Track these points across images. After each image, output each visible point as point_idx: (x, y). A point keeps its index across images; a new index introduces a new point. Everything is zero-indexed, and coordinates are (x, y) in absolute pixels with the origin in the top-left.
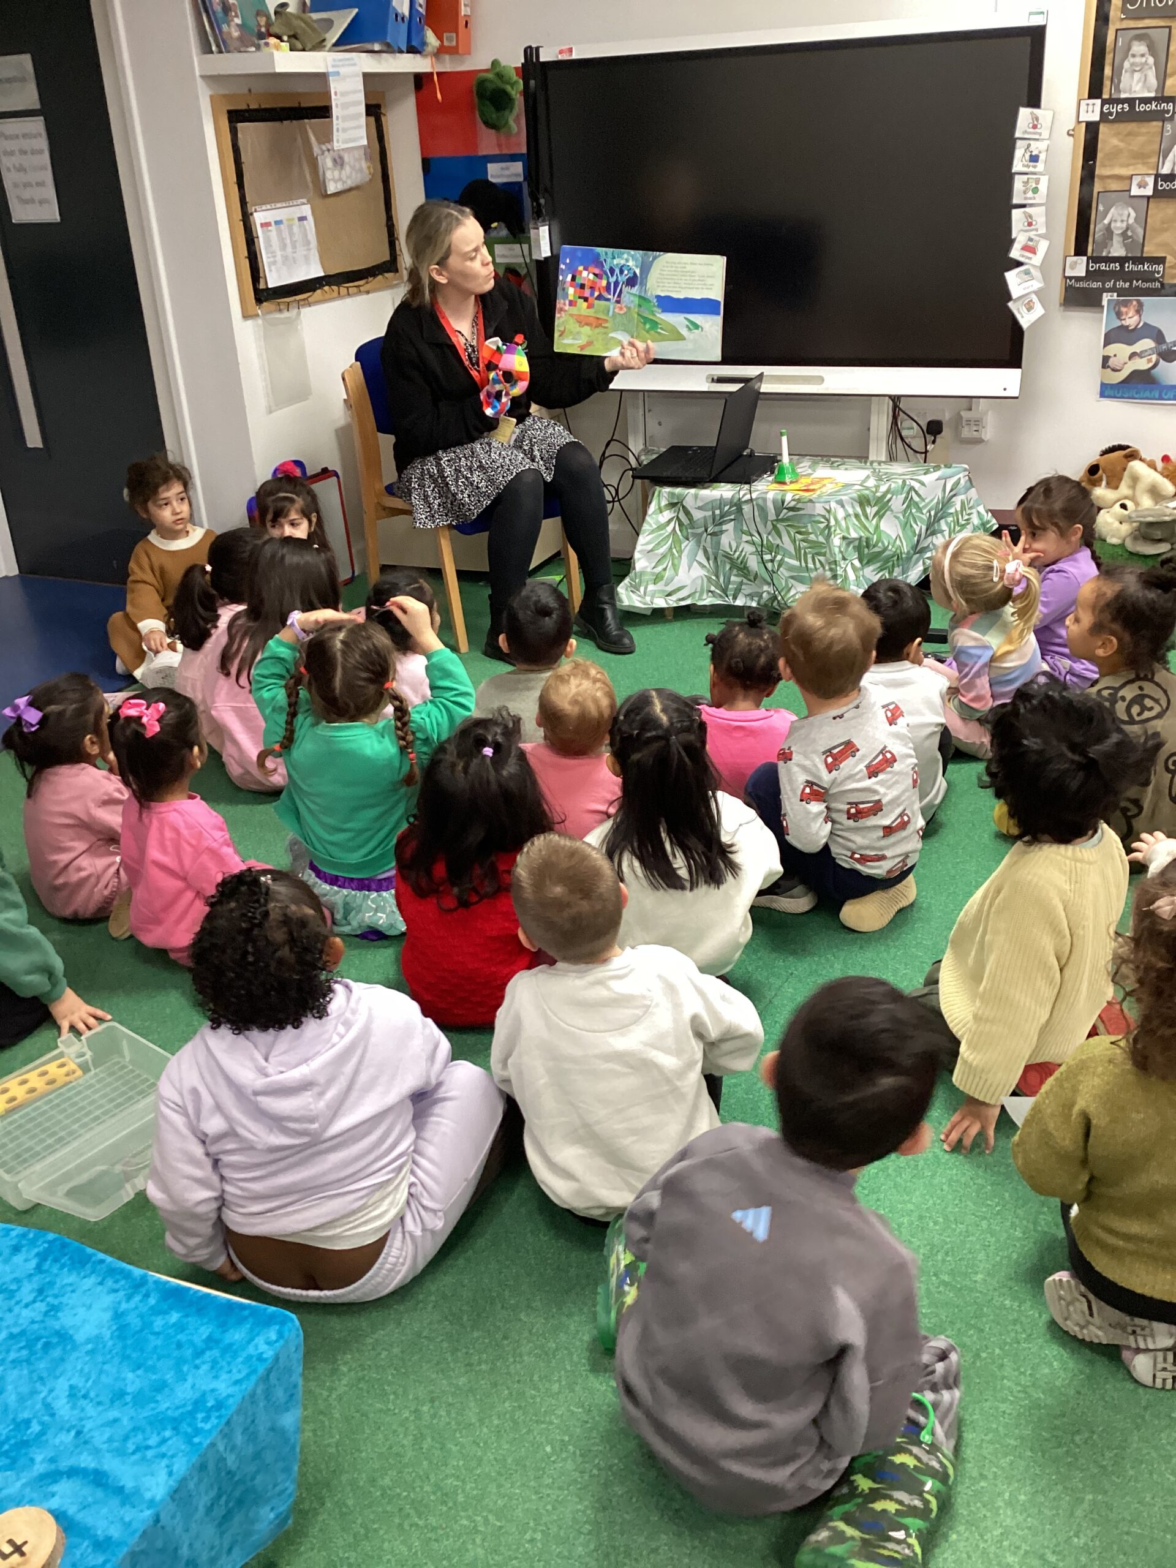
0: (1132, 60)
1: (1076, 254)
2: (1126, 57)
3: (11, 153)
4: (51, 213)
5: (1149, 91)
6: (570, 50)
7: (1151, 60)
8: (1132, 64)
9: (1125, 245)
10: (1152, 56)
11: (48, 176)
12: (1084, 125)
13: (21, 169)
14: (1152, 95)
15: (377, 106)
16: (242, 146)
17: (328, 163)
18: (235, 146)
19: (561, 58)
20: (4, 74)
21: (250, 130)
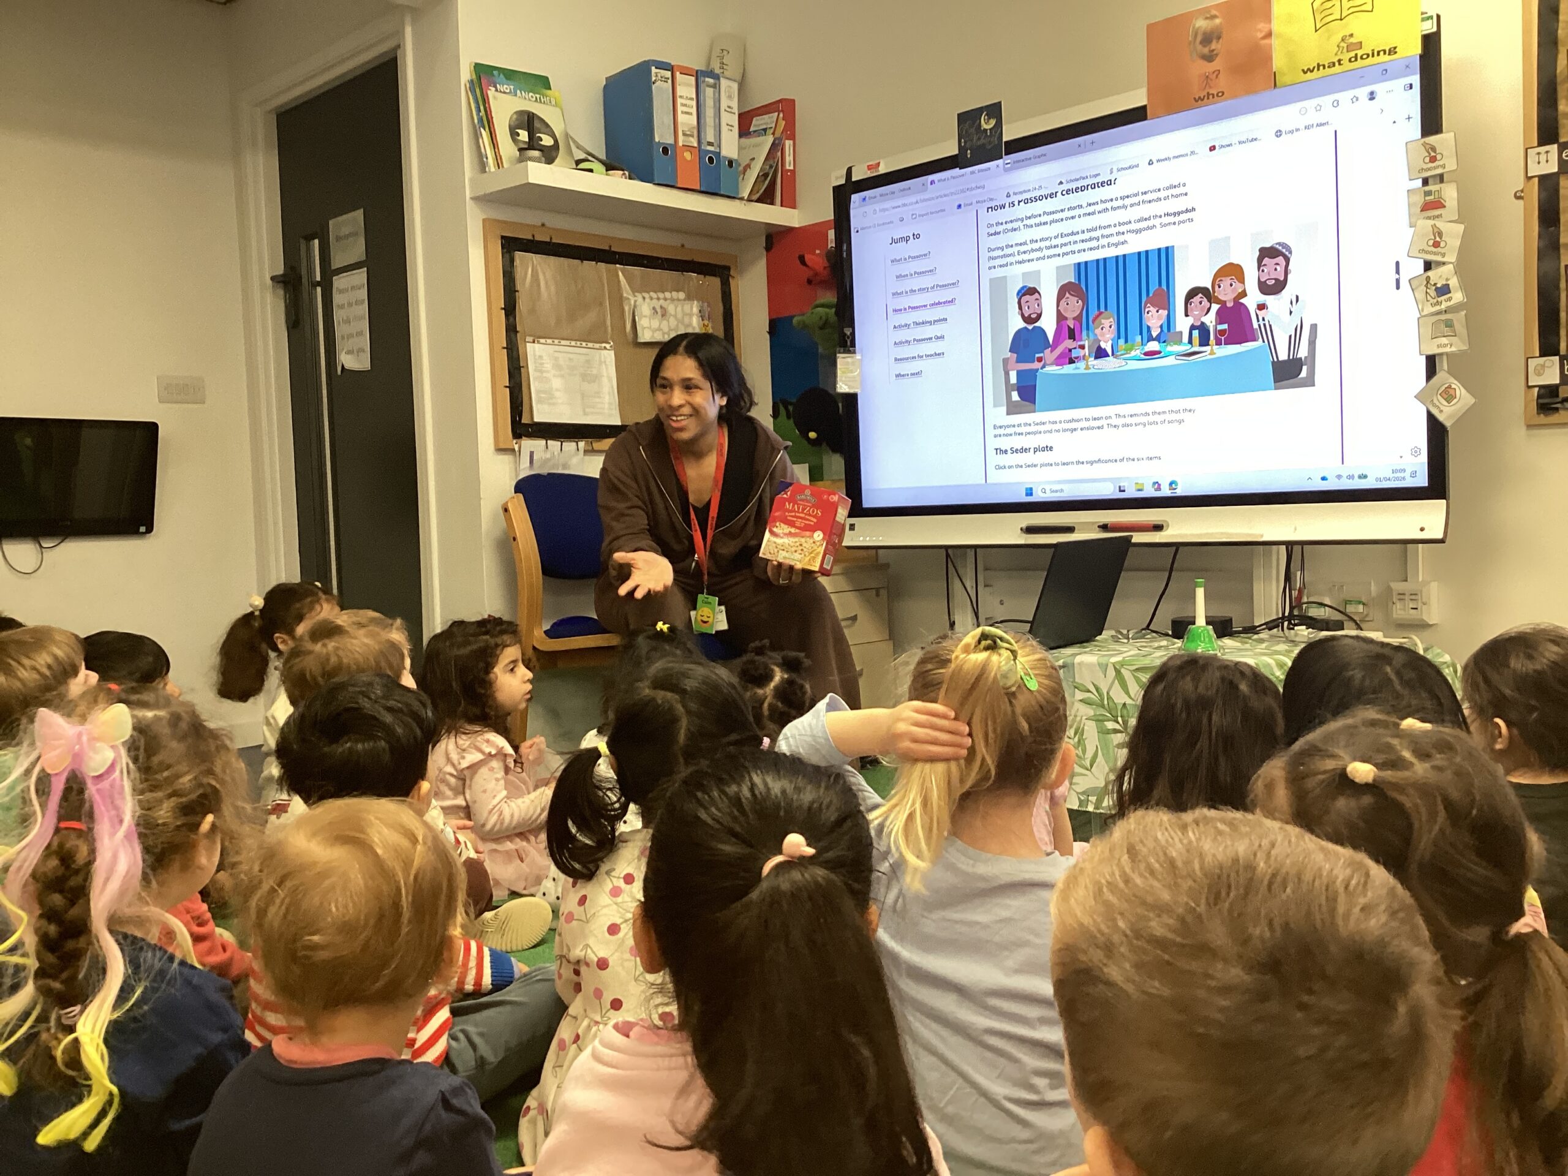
1: (1543, 354)
3: (343, 307)
4: (365, 360)
6: (878, 164)
11: (365, 326)
12: (1536, 179)
13: (348, 321)
15: (728, 268)
16: (517, 275)
17: (645, 310)
18: (508, 272)
19: (869, 175)
20: (344, 231)
21: (535, 262)
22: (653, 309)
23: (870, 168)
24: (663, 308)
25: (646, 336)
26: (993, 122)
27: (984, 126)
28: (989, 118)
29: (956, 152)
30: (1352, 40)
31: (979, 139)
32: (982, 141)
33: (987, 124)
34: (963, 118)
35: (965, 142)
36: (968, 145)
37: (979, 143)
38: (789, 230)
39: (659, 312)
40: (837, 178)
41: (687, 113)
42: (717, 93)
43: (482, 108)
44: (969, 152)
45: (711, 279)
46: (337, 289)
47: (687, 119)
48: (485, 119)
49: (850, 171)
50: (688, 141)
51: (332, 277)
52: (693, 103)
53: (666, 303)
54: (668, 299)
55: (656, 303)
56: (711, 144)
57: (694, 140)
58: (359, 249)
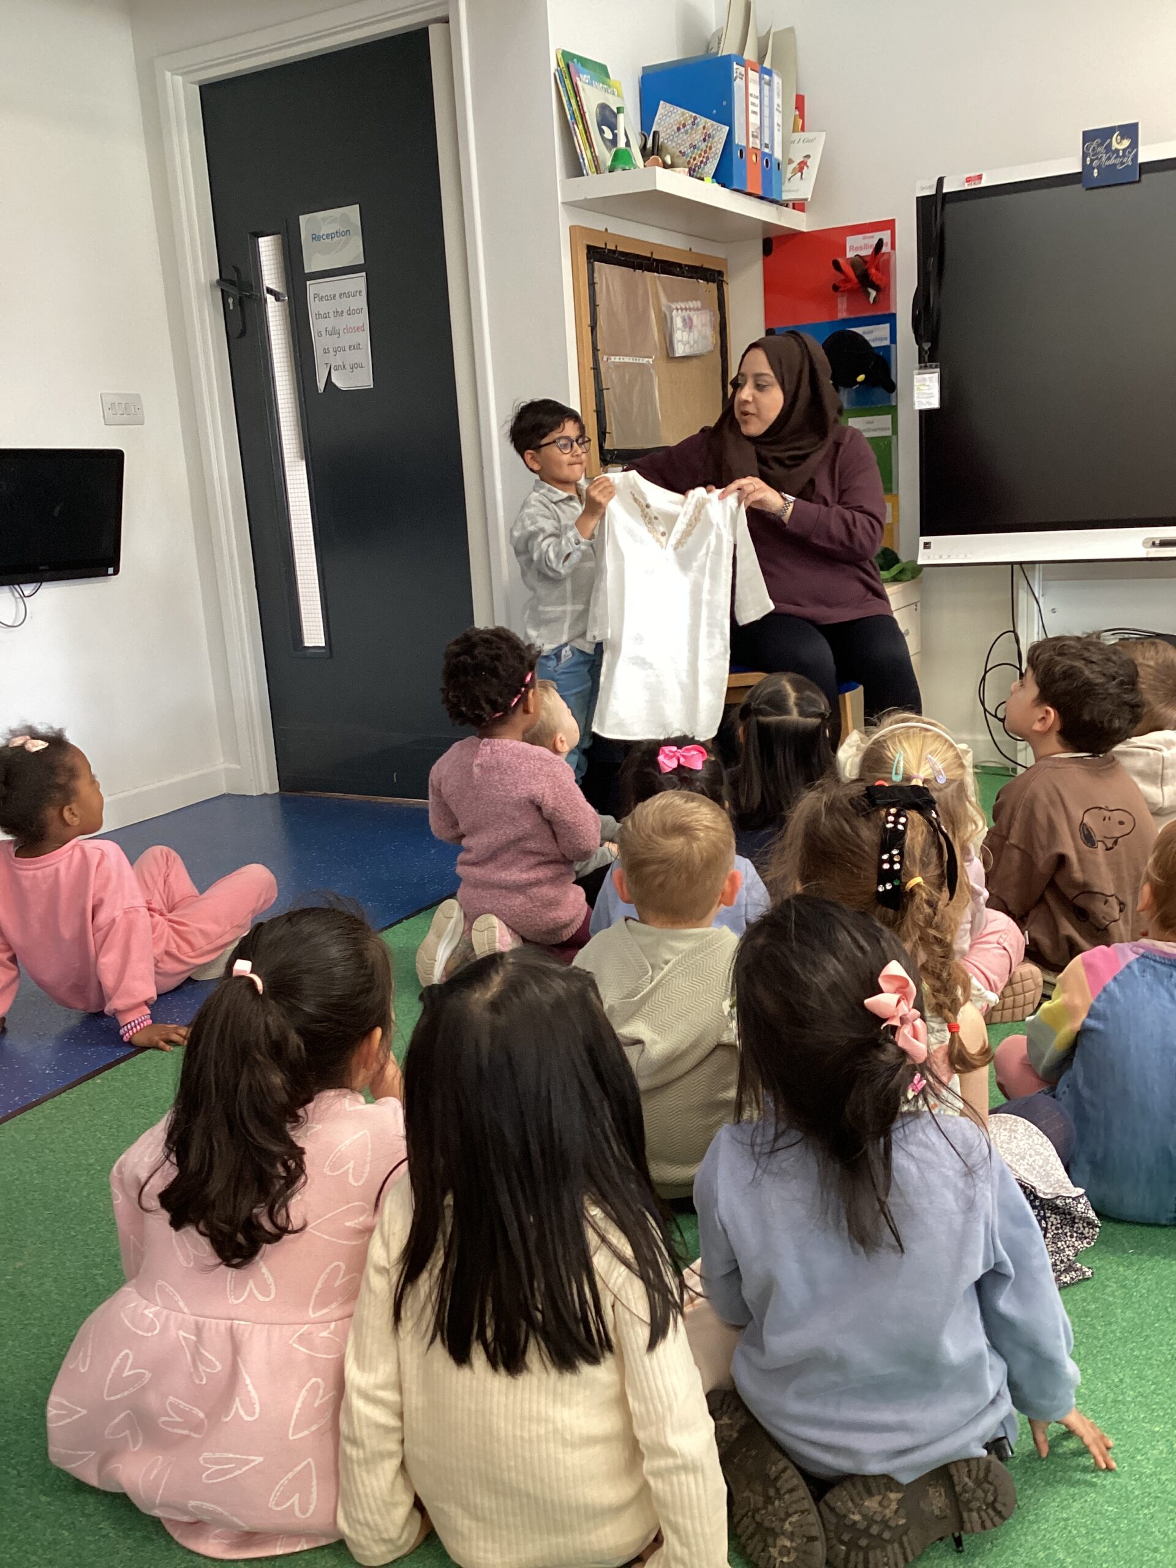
3: (326, 316)
4: (364, 379)
6: (980, 177)
11: (364, 338)
13: (334, 332)
15: (720, 273)
16: (597, 287)
17: (678, 322)
18: (592, 284)
19: (967, 187)
20: (326, 230)
21: (607, 273)
22: (684, 320)
23: (968, 180)
24: (691, 319)
25: (680, 350)
26: (1126, 143)
27: (1115, 145)
28: (1122, 138)
29: (1079, 170)
31: (1109, 158)
32: (1112, 161)
33: (1120, 144)
34: (1088, 136)
35: (1092, 161)
36: (1095, 163)
37: (1108, 163)
38: (793, 236)
39: (688, 324)
40: (923, 189)
41: (754, 112)
42: (771, 91)
43: (573, 101)
44: (1096, 171)
45: (713, 286)
46: (316, 296)
47: (754, 120)
48: (577, 114)
49: (940, 181)
50: (754, 143)
51: (308, 283)
52: (757, 102)
53: (692, 313)
54: (690, 309)
55: (685, 314)
56: (767, 146)
57: (758, 141)
58: (353, 252)
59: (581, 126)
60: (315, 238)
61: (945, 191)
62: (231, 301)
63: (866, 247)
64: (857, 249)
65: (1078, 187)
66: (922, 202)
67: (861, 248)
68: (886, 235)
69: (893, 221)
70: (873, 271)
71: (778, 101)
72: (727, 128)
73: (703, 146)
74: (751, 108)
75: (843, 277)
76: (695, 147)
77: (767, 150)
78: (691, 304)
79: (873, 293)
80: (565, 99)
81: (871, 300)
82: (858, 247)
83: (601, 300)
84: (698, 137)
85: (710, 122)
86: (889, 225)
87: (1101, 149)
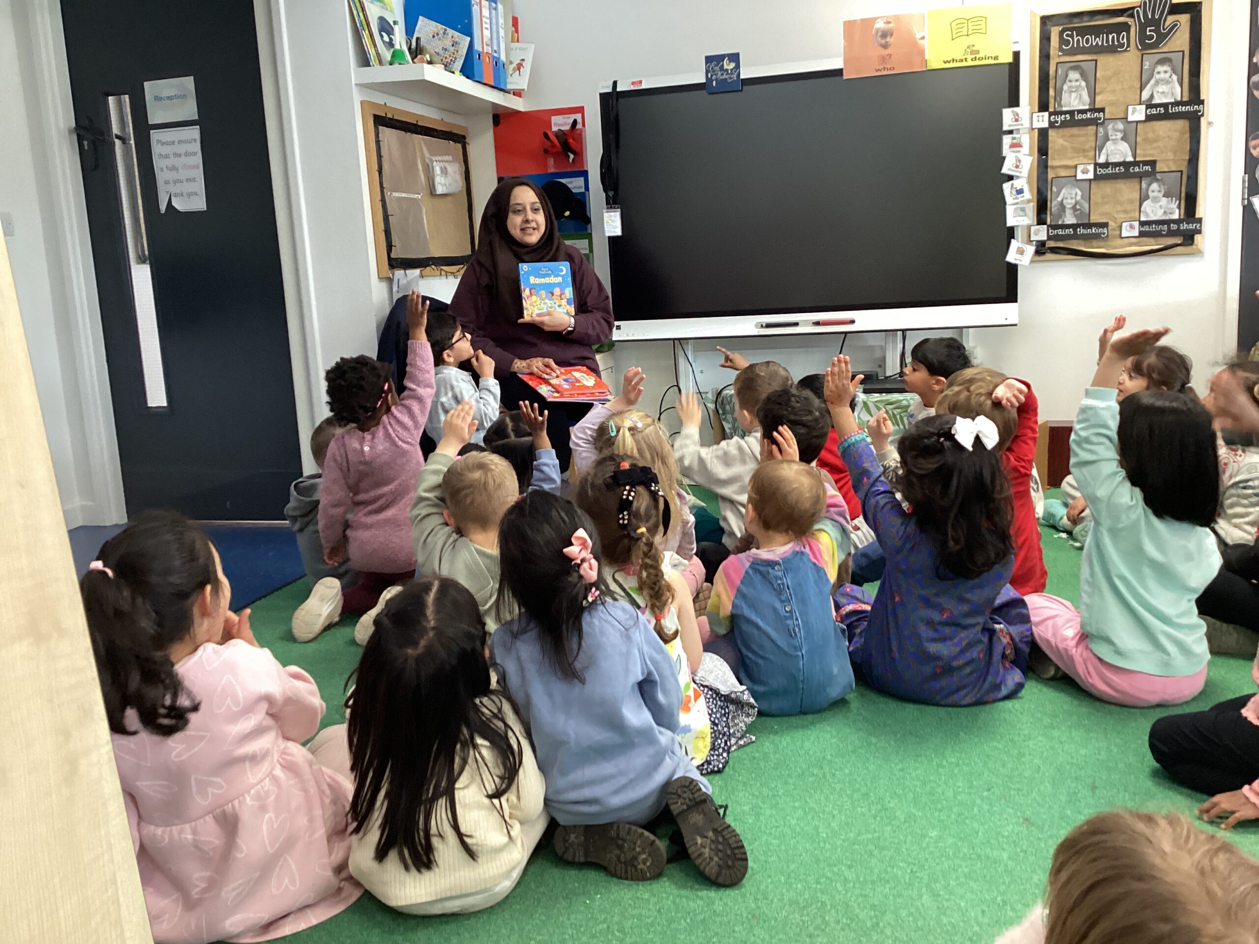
0: (1069, 84)
1: (1038, 224)
2: (1064, 82)
3: (167, 156)
4: (199, 204)
5: (1084, 105)
6: (641, 82)
7: (1083, 84)
8: (1070, 87)
9: (1076, 216)
10: (1084, 80)
11: (199, 174)
12: (1036, 131)
13: (174, 169)
14: (1087, 107)
15: (464, 137)
16: (381, 143)
17: (438, 170)
18: (378, 142)
19: (632, 88)
20: (165, 93)
21: (387, 133)
22: (441, 169)
23: (633, 83)
24: (446, 168)
25: (440, 190)
26: (733, 65)
27: (726, 67)
28: (730, 62)
29: (703, 80)
30: (975, 48)
31: (722, 75)
32: (725, 76)
33: (729, 66)
34: (709, 59)
35: (712, 76)
36: (714, 77)
37: (722, 77)
38: (515, 114)
39: (444, 171)
40: (603, 87)
41: (487, 28)
42: (497, 15)
43: (361, 14)
44: (714, 82)
45: (459, 146)
46: (158, 141)
47: (487, 33)
48: (364, 23)
49: (615, 83)
50: (487, 49)
51: (152, 132)
52: (488, 21)
53: (446, 164)
54: (445, 161)
55: (442, 164)
56: (496, 52)
57: (490, 49)
58: (189, 110)
59: (367, 32)
60: (157, 99)
61: (618, 90)
62: (85, 143)
63: (565, 124)
64: (559, 125)
65: (703, 93)
66: (604, 97)
67: (562, 125)
68: (578, 117)
69: (583, 108)
70: (571, 141)
71: (501, 21)
72: (469, 39)
73: (452, 49)
74: (484, 25)
75: (549, 144)
76: (446, 50)
77: (495, 55)
78: (446, 158)
79: (572, 156)
80: (355, 12)
81: (571, 160)
82: (561, 123)
83: (384, 152)
84: (448, 43)
85: (456, 34)
86: (580, 110)
87: (717, 68)
